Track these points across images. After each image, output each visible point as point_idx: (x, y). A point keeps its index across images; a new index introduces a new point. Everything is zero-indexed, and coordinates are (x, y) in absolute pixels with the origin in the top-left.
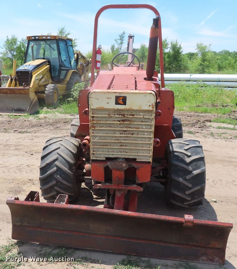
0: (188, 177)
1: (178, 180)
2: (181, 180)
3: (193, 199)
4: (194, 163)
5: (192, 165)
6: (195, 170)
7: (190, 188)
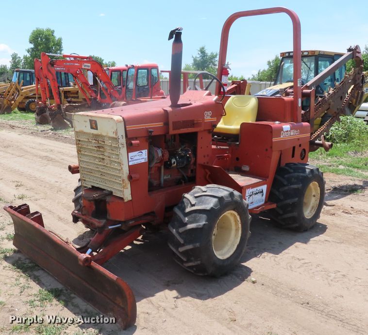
0: (181, 230)
1: (171, 230)
2: (174, 231)
3: (189, 261)
4: (193, 215)
5: (190, 216)
6: (191, 223)
7: (183, 245)
